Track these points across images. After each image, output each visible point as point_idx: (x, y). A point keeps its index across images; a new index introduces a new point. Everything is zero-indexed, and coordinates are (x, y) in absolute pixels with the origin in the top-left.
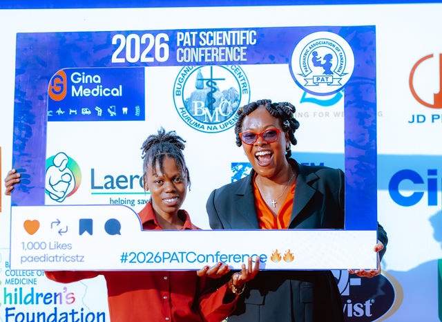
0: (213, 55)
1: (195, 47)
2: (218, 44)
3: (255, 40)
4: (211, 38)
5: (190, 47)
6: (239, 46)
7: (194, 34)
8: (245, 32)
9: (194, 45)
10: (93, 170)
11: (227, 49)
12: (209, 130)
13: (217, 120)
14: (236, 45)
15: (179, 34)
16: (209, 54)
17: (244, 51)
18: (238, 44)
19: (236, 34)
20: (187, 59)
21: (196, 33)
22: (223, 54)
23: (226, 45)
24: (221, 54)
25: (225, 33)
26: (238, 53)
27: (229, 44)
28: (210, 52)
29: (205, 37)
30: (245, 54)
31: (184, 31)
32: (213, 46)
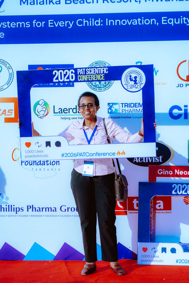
0: (92, 78)
1: (85, 75)
2: (93, 73)
3: (107, 71)
4: (91, 71)
5: (83, 75)
6: (102, 74)
7: (84, 69)
8: (103, 68)
9: (84, 74)
10: (54, 106)
11: (97, 75)
12: (99, 91)
13: (102, 87)
14: (100, 74)
15: (78, 70)
16: (90, 77)
17: (103, 76)
18: (101, 73)
19: (100, 69)
20: (82, 79)
21: (85, 69)
22: (96, 77)
23: (97, 74)
24: (95, 77)
25: (96, 69)
26: (101, 77)
27: (97, 73)
28: (90, 76)
29: (88, 71)
30: (104, 77)
31: (80, 68)
32: (91, 74)
